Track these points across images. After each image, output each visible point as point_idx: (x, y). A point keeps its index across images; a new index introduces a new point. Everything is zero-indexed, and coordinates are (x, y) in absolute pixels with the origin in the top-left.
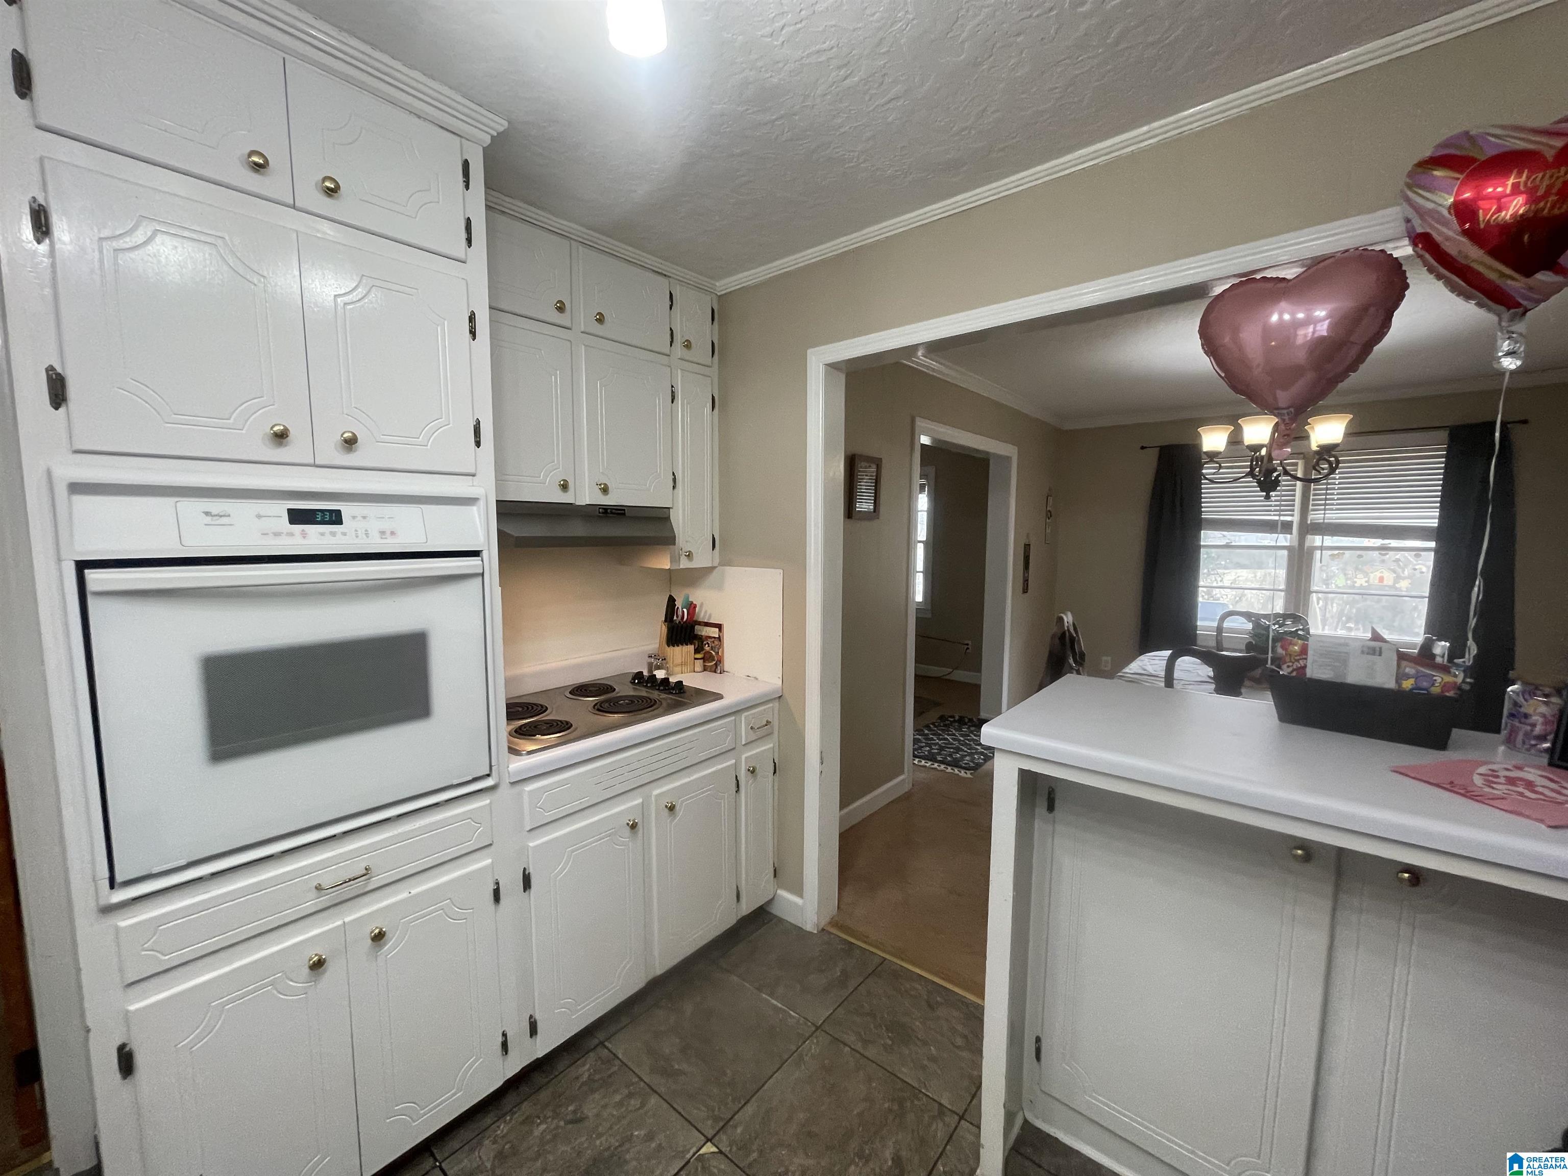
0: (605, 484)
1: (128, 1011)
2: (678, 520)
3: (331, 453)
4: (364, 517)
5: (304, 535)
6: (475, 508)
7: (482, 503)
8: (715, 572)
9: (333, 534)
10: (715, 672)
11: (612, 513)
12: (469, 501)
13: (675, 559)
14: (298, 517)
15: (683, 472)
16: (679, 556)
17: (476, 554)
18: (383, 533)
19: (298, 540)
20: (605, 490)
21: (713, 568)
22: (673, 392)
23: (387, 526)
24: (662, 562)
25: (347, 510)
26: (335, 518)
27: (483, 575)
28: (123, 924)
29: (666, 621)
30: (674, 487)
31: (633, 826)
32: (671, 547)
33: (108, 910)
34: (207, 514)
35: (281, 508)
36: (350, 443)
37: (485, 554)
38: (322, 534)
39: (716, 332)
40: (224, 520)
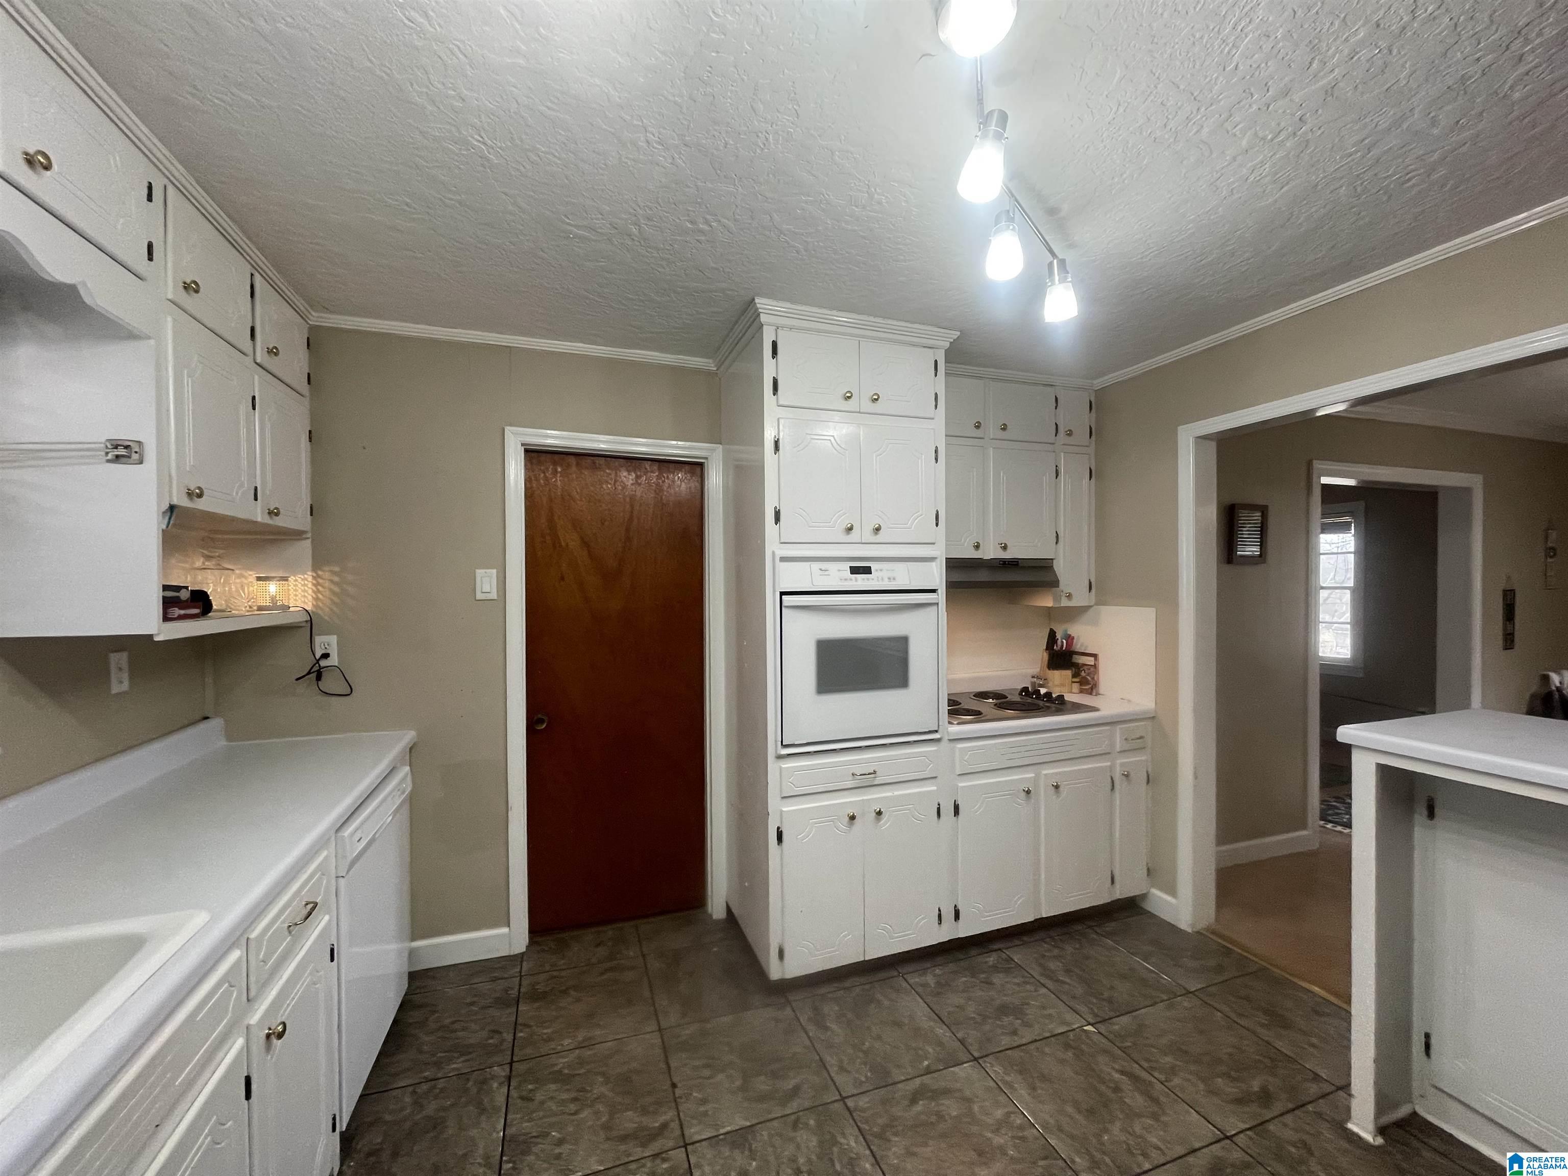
0: (1005, 544)
1: (782, 811)
2: (1060, 568)
3: (868, 536)
4: (881, 570)
5: (856, 580)
6: (934, 564)
7: (938, 560)
8: (1092, 609)
9: (868, 579)
10: (1091, 694)
11: (1009, 564)
12: (932, 559)
13: (1057, 599)
14: (855, 570)
15: (1065, 530)
16: (1061, 596)
17: (934, 591)
18: (889, 578)
19: (854, 583)
20: (1005, 548)
21: (1090, 607)
22: (1057, 470)
23: (891, 575)
24: (1046, 601)
25: (874, 566)
26: (867, 570)
27: (938, 604)
28: (783, 766)
29: (1047, 649)
30: (1057, 543)
31: (1028, 792)
32: (1054, 589)
33: (780, 757)
34: (821, 569)
35: (847, 566)
36: (877, 530)
37: (939, 591)
38: (863, 579)
39: (1093, 419)
40: (826, 573)
